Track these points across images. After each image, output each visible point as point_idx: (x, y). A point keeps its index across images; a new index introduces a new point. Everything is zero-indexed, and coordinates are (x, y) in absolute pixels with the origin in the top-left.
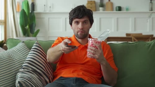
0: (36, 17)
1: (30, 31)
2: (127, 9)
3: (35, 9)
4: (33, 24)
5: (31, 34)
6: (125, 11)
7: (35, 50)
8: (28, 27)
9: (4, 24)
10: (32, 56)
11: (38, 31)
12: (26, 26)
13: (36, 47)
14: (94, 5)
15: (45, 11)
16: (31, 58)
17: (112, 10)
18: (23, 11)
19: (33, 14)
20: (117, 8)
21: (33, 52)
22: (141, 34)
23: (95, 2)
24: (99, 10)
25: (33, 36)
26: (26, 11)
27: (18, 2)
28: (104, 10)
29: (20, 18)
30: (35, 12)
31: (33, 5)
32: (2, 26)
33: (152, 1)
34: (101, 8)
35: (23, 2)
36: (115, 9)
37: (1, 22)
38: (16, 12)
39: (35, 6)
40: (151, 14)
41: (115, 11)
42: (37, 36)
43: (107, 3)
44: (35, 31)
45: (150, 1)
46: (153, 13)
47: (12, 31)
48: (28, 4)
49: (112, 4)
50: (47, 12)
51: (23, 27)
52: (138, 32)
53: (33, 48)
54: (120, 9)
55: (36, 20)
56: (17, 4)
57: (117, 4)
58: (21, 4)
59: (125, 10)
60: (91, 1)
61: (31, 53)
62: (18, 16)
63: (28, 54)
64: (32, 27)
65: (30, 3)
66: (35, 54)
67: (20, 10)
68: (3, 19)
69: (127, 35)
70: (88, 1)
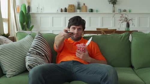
0: (31, 16)
1: (27, 26)
2: (97, 11)
3: (30, 11)
4: (29, 21)
5: (27, 29)
6: (95, 13)
7: (38, 38)
8: (25, 23)
9: (8, 21)
10: (36, 42)
11: (33, 27)
12: (24, 23)
13: (39, 36)
14: (74, 8)
15: (37, 12)
16: (35, 44)
17: (87, 11)
18: (22, 12)
19: (29, 14)
20: (90, 10)
21: (36, 40)
22: (107, 29)
23: (74, 6)
24: (77, 12)
25: (29, 30)
26: (24, 12)
27: (18, 6)
28: (80, 12)
29: (20, 17)
30: (30, 13)
31: (29, 7)
32: (6, 23)
33: (114, 6)
34: (78, 10)
35: (21, 6)
36: (88, 11)
37: (6, 20)
38: (17, 13)
39: (30, 9)
40: (114, 15)
41: (88, 13)
42: (32, 30)
43: (82, 6)
44: (31, 26)
45: (113, 6)
46: (115, 14)
47: (14, 27)
48: (25, 6)
49: (86, 7)
50: (40, 13)
51: (22, 24)
52: (105, 27)
53: (36, 37)
54: (92, 11)
55: (31, 18)
56: (17, 6)
57: (89, 7)
58: (20, 6)
59: (95, 11)
60: (71, 5)
61: (35, 41)
62: (18, 16)
63: (33, 41)
64: (28, 24)
65: (27, 7)
66: (38, 41)
67: (20, 11)
68: (7, 18)
69: (97, 29)
70: (69, 5)
